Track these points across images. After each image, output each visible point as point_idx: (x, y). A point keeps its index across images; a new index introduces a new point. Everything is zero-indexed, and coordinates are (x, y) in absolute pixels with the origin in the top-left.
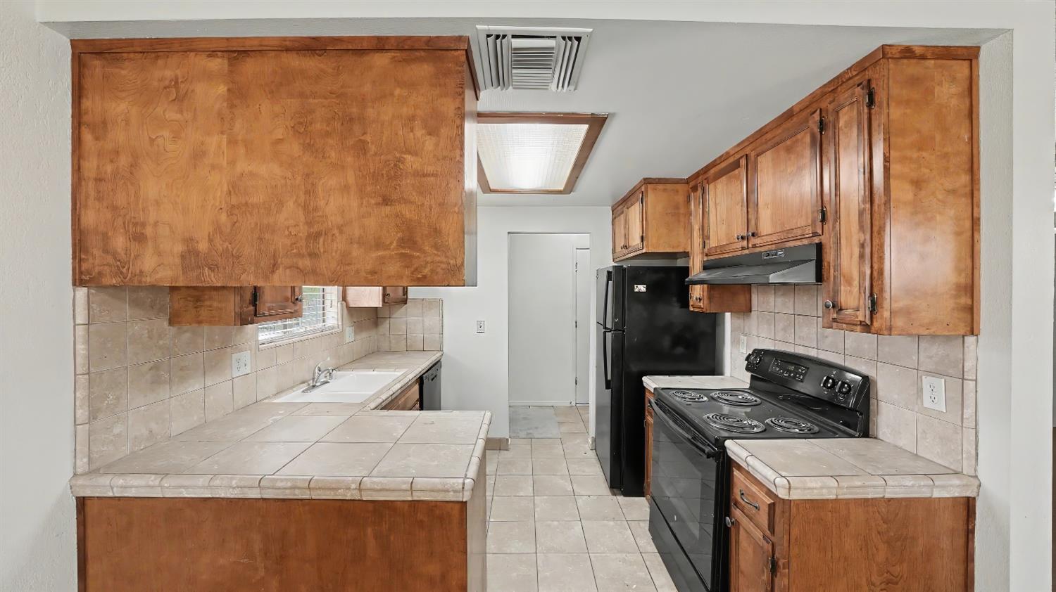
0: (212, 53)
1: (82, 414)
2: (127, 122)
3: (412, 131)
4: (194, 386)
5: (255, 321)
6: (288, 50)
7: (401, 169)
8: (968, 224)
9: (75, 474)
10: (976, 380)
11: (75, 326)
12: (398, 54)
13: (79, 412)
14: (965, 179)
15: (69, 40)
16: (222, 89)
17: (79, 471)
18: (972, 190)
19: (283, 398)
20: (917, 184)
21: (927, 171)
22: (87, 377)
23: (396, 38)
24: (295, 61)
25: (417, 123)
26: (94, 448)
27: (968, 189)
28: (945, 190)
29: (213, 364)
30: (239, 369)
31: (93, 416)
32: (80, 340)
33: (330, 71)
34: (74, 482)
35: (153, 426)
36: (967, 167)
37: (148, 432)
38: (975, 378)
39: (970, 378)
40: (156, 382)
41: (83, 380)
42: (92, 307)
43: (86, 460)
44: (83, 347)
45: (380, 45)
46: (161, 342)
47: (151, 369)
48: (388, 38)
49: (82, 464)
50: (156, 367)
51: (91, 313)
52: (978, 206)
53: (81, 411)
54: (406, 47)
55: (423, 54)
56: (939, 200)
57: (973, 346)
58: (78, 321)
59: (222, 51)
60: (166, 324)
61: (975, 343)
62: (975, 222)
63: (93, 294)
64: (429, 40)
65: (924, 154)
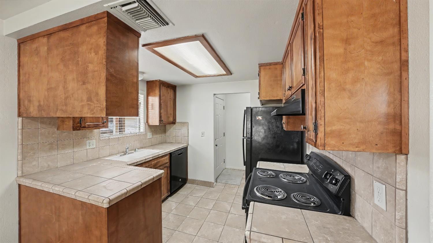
0: (44, 36)
1: (20, 157)
2: (27, 63)
3: (91, 54)
4: (69, 151)
5: (81, 129)
6: (60, 31)
7: (88, 70)
8: (396, 66)
9: (18, 176)
10: (406, 191)
11: (18, 129)
12: (87, 25)
13: (19, 157)
14: (393, 31)
15: (16, 40)
16: (46, 48)
17: (19, 176)
18: (400, 39)
19: (109, 158)
20: (347, 41)
21: (356, 30)
22: (21, 146)
23: (86, 18)
24: (62, 34)
25: (93, 51)
26: (24, 169)
27: (397, 38)
28: (373, 42)
29: (78, 144)
30: (89, 146)
31: (23, 158)
32: (19, 134)
33: (70, 35)
34: (17, 179)
35: (49, 163)
36: (396, 21)
37: (47, 165)
38: (405, 188)
39: (401, 187)
40: (51, 149)
41: (20, 146)
42: (24, 124)
43: (21, 172)
44: (20, 136)
45: (83, 22)
46: (53, 136)
47: (49, 144)
48: (84, 18)
49: (20, 173)
50: (51, 144)
51: (23, 125)
52: (407, 51)
53: (19, 156)
54: (89, 21)
55: (94, 22)
56: (367, 51)
57: (403, 163)
58: (19, 128)
59: (46, 35)
60: (56, 130)
61: (405, 160)
62: (404, 64)
63: (24, 119)
64: (96, 16)
65: (353, 18)
